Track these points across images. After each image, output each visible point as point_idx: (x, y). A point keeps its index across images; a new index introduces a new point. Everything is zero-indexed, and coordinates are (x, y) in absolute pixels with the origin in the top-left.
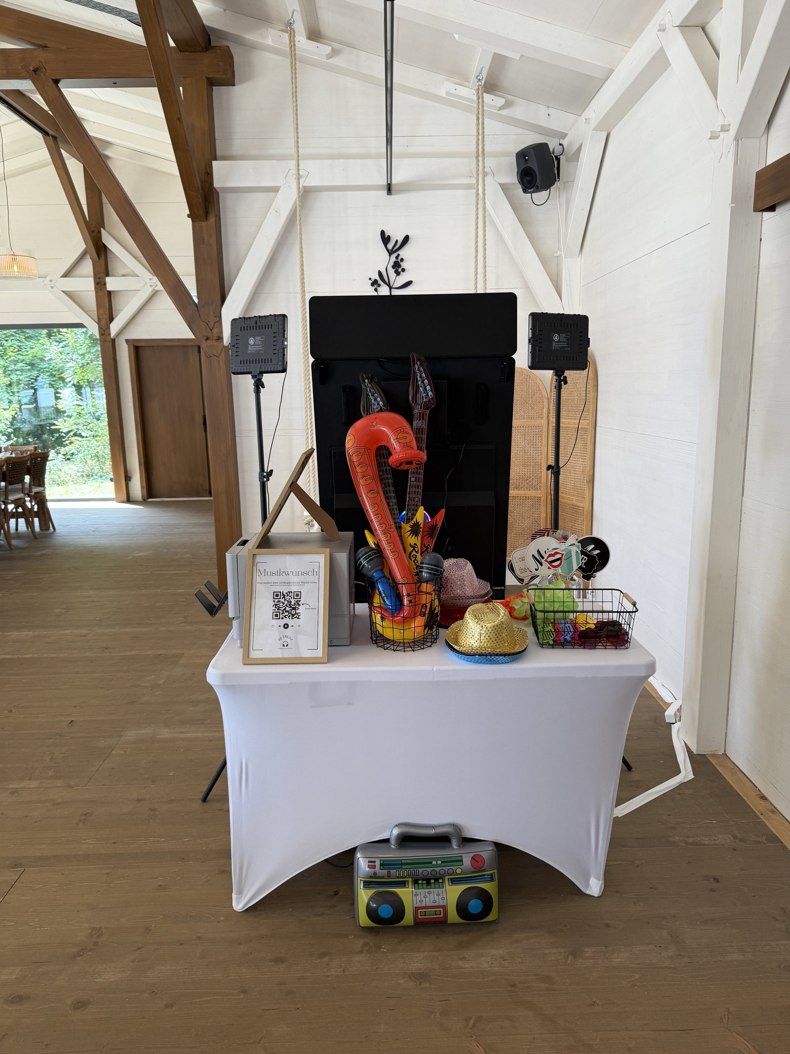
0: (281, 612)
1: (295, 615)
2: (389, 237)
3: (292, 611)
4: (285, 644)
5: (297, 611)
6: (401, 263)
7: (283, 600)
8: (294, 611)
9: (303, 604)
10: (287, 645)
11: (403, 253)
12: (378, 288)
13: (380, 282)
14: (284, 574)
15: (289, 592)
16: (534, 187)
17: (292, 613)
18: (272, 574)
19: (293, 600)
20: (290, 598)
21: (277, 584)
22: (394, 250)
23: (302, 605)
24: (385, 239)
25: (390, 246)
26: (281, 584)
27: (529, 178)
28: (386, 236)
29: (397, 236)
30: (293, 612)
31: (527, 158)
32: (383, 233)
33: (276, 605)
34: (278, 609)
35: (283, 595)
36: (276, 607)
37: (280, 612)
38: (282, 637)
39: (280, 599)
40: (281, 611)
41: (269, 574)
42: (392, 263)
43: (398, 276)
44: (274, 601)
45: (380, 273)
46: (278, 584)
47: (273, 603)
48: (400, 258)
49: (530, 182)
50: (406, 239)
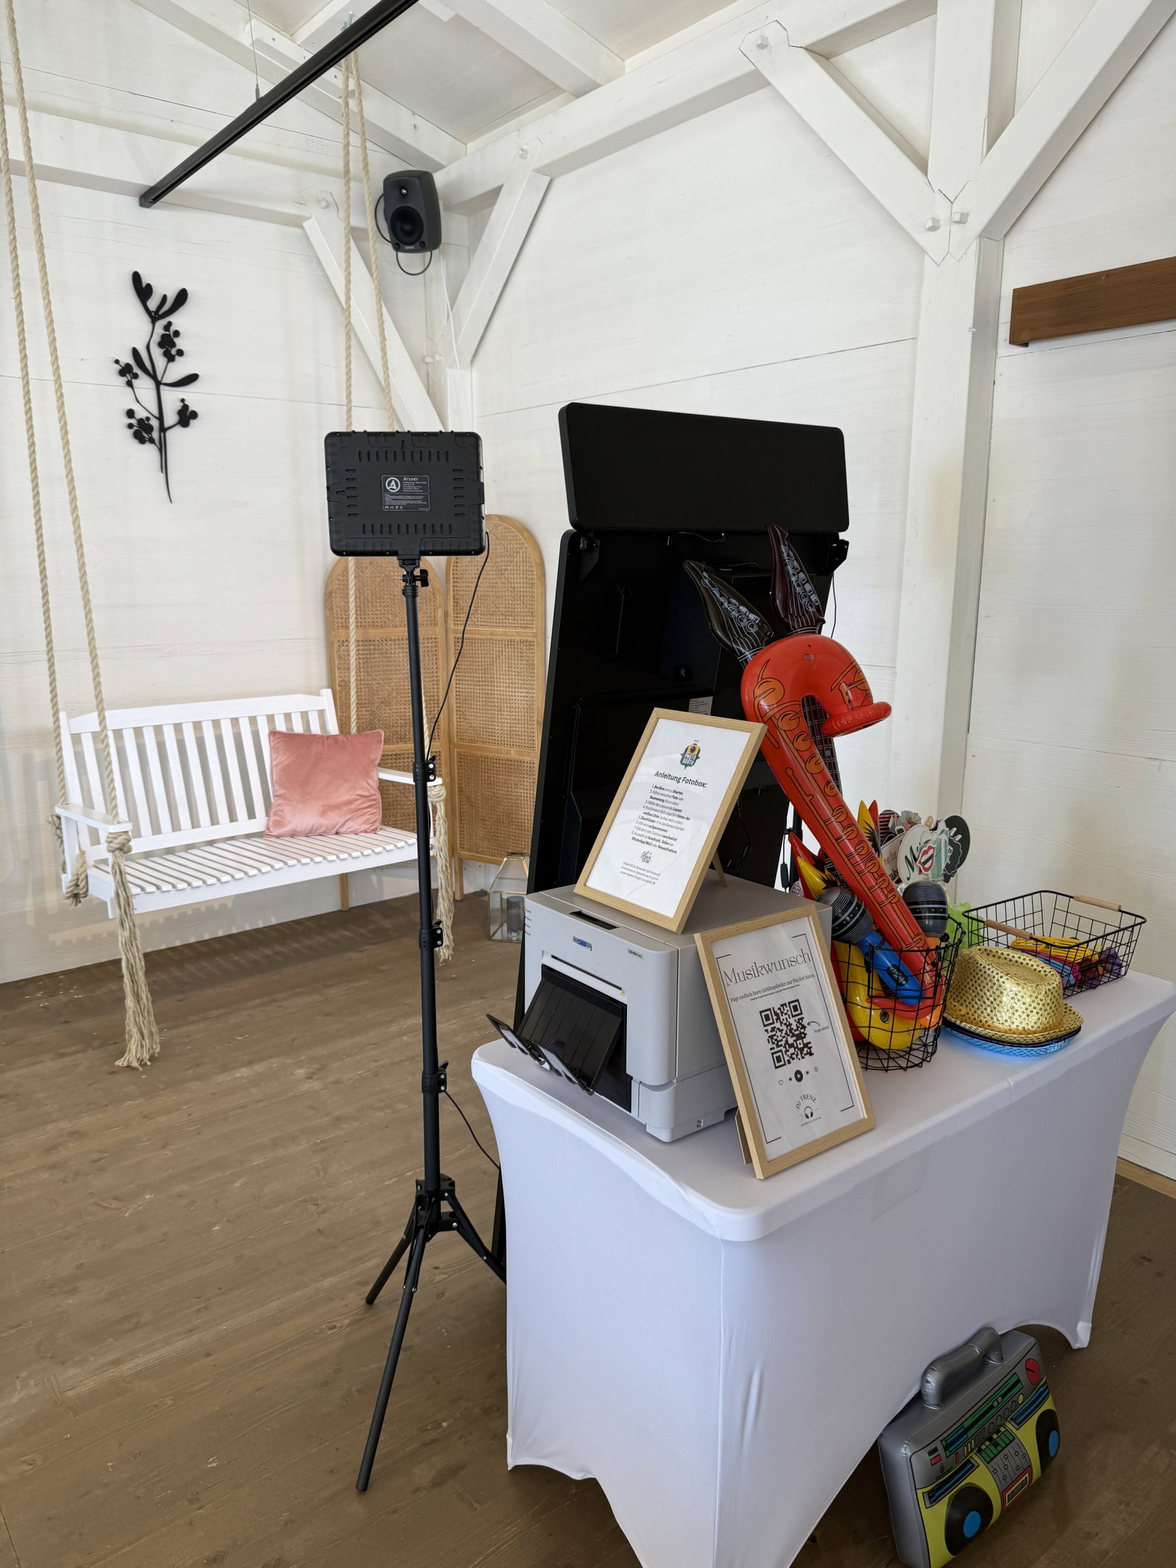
0: (784, 1050)
1: (807, 1050)
2: (149, 286)
3: (798, 1042)
4: (808, 1112)
5: (805, 1041)
6: (176, 340)
7: (777, 1025)
8: (801, 1041)
9: (808, 1024)
10: (812, 1115)
11: (178, 320)
12: (134, 381)
13: (136, 370)
14: (764, 971)
15: (782, 1005)
16: (418, 244)
17: (799, 1046)
18: (747, 975)
19: (792, 1020)
20: (787, 1016)
21: (759, 995)
22: (161, 312)
23: (807, 1026)
24: (143, 290)
25: (153, 304)
26: (766, 993)
27: (407, 227)
28: (144, 285)
29: (165, 287)
30: (800, 1044)
31: (404, 191)
32: (136, 277)
33: (771, 1037)
34: (778, 1046)
35: (776, 1014)
36: (773, 1043)
37: (781, 1051)
38: (801, 1101)
39: (773, 1023)
40: (782, 1048)
41: (742, 978)
42: (157, 338)
43: (170, 364)
44: (767, 1031)
45: (135, 353)
46: (762, 994)
47: (767, 1035)
48: (173, 329)
49: (409, 234)
50: (182, 297)
